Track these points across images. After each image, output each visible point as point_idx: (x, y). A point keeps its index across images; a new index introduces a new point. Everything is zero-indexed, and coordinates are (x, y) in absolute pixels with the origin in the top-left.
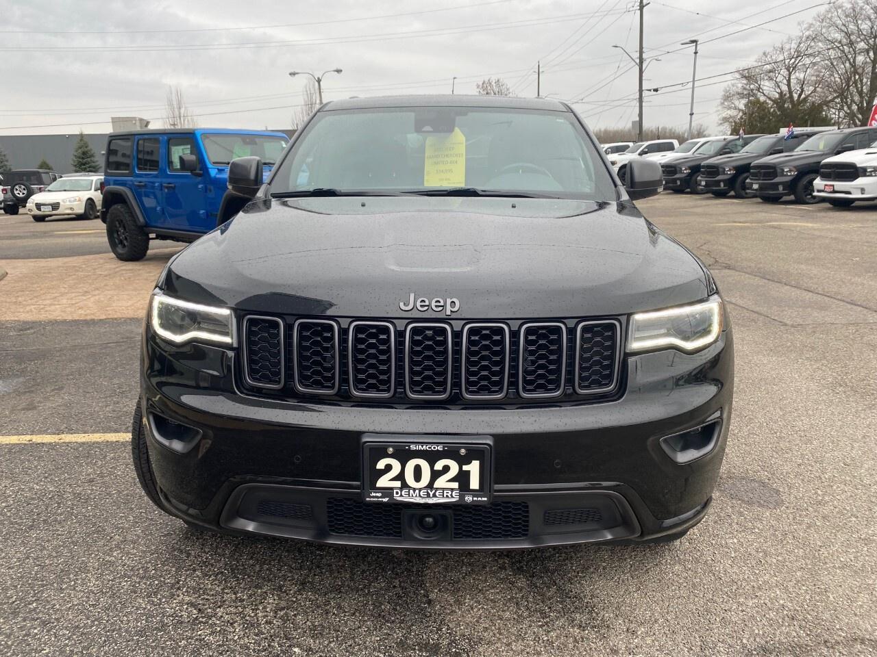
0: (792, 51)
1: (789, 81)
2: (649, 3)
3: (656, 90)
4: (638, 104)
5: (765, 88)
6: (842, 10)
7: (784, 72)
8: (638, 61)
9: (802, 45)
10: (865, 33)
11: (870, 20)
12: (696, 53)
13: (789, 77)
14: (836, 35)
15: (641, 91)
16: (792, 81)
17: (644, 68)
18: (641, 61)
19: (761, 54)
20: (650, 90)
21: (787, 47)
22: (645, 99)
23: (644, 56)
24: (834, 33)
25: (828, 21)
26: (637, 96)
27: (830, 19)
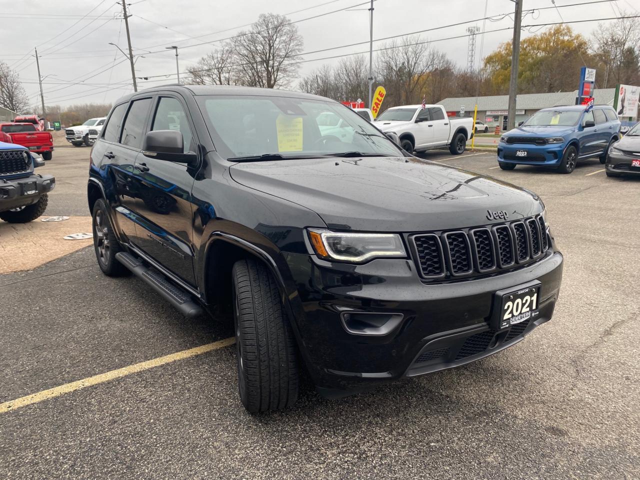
0: (219, 59)
1: (220, 78)
2: (131, 15)
3: (146, 79)
4: (133, 88)
5: (206, 81)
6: (246, 37)
7: (216, 71)
8: (129, 56)
9: (224, 56)
10: (260, 52)
11: (262, 44)
12: (177, 55)
13: (220, 76)
14: (245, 52)
15: (134, 78)
16: (221, 78)
17: (134, 62)
18: (132, 57)
19: (201, 59)
20: (141, 78)
21: (215, 55)
22: (138, 84)
23: (133, 53)
24: (243, 50)
25: (239, 42)
26: (132, 82)
27: (240, 41)
